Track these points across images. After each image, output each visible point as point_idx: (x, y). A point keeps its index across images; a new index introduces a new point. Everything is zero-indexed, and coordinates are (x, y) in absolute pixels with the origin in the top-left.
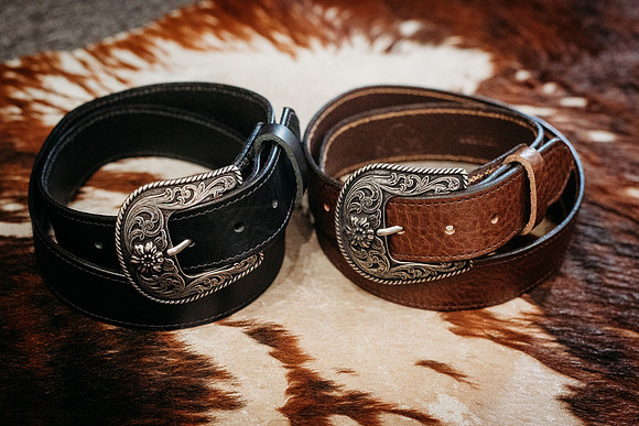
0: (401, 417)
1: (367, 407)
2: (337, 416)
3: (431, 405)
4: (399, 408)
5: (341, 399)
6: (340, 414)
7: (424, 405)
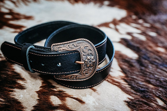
0: (73, 99)
1: (63, 95)
2: (53, 96)
3: (84, 97)
4: (73, 97)
5: (56, 92)
6: (54, 96)
7: (82, 97)
